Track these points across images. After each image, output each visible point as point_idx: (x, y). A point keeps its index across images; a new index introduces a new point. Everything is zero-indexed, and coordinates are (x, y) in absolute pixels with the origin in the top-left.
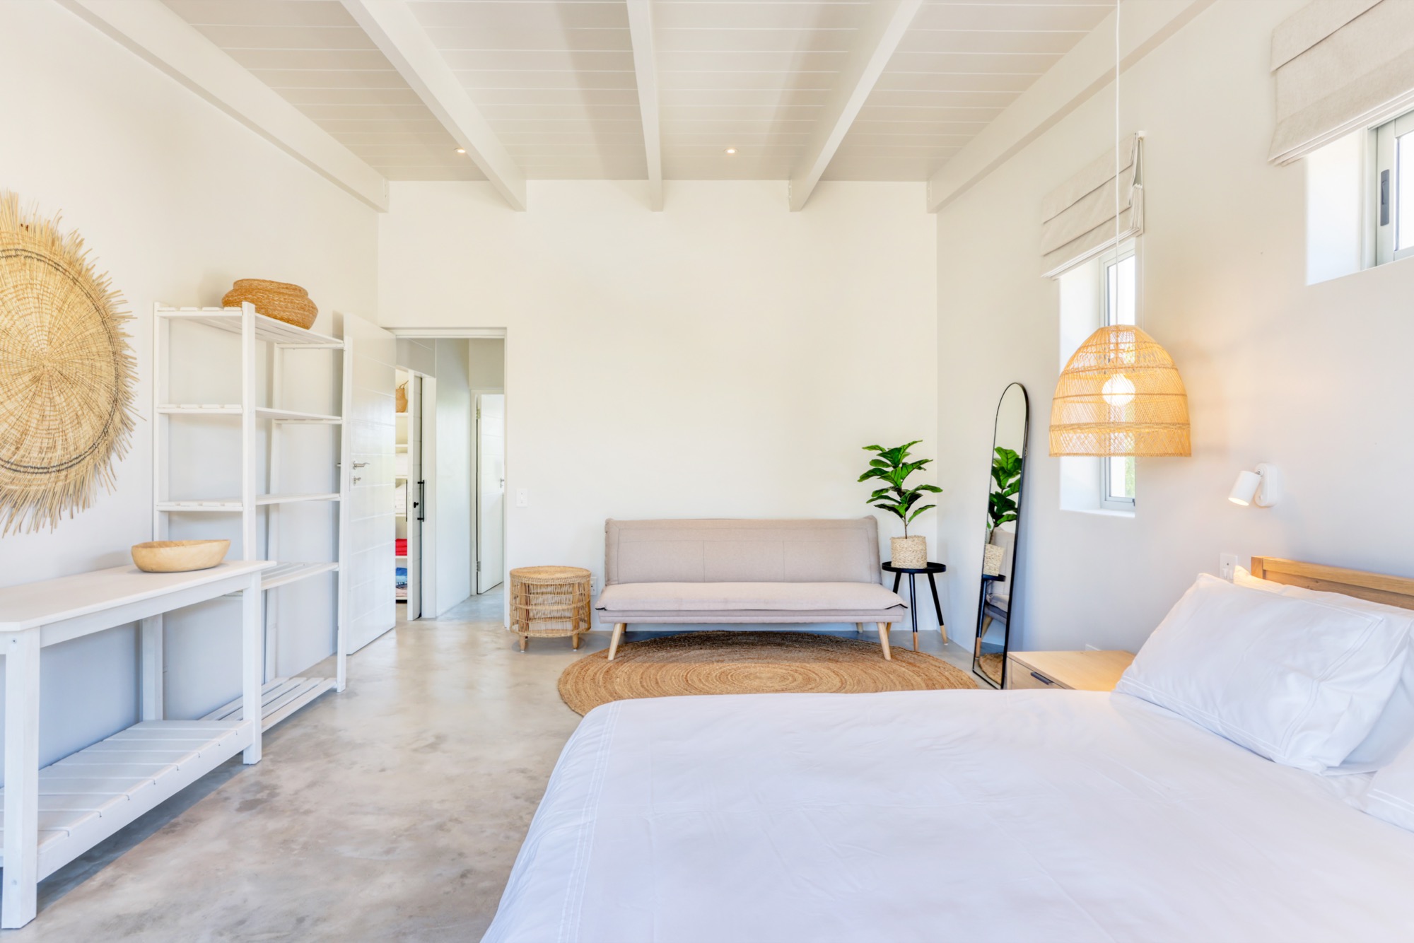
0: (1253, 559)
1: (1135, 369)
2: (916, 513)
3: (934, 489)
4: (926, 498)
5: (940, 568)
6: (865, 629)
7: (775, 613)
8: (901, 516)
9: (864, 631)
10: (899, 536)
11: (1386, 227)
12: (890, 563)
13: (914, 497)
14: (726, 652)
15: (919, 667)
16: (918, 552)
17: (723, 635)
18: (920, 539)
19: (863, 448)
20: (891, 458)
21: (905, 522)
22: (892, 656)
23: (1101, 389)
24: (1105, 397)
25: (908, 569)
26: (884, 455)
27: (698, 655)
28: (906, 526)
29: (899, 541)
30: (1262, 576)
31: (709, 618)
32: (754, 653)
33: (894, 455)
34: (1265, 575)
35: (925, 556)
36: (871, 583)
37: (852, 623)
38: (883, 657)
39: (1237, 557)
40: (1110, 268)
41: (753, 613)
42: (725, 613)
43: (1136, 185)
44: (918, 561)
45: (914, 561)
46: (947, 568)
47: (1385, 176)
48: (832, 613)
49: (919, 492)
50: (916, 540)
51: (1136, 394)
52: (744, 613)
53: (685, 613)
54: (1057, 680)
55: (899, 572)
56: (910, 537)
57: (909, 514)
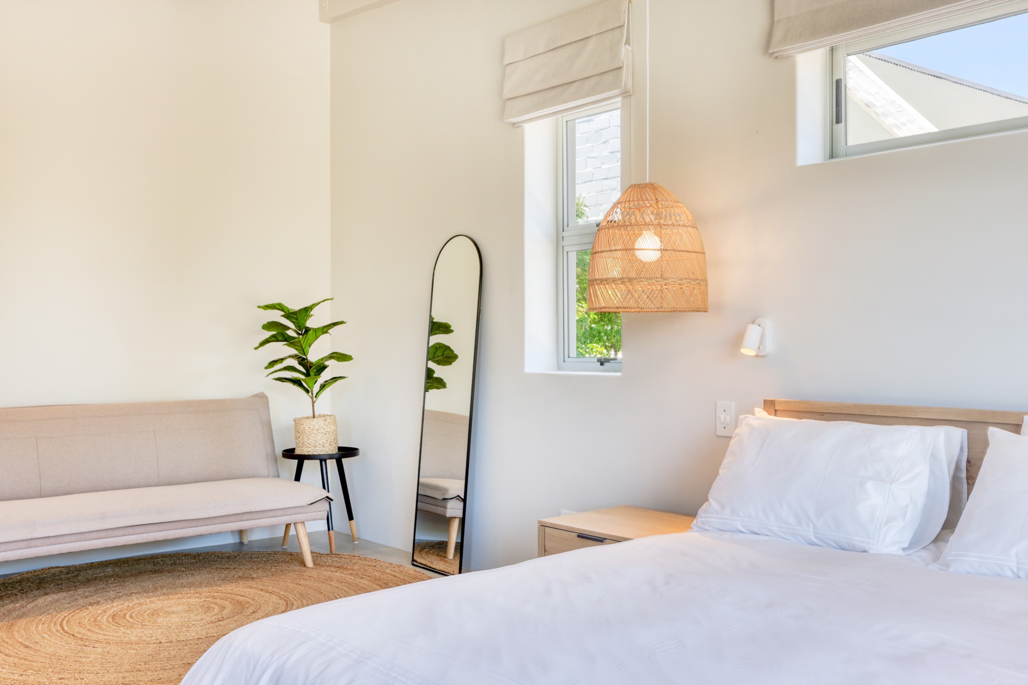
0: (765, 401)
1: (662, 226)
2: (323, 387)
3: (341, 357)
4: (333, 368)
5: (348, 452)
6: (249, 540)
7: (172, 525)
8: (307, 391)
9: (249, 541)
10: (305, 416)
11: (840, 125)
12: (294, 449)
13: (321, 368)
14: (91, 592)
15: (352, 569)
16: (331, 434)
17: (61, 572)
18: (333, 418)
19: (259, 307)
20: (297, 319)
21: (312, 398)
22: (315, 564)
23: (633, 243)
24: (636, 252)
25: (319, 455)
26: (289, 315)
27: (51, 602)
28: (313, 402)
29: (308, 421)
30: (774, 414)
31: (78, 544)
32: (131, 586)
33: (299, 316)
34: (776, 413)
35: (336, 439)
36: (268, 477)
37: (233, 532)
38: (303, 563)
39: (733, 403)
40: (568, 122)
41: (141, 529)
42: (102, 534)
43: (627, 46)
44: (330, 445)
45: (327, 445)
46: (361, 452)
47: (838, 82)
48: (246, 517)
49: (327, 363)
50: (328, 418)
51: (660, 250)
52: (130, 530)
53: (40, 541)
54: (609, 535)
55: (301, 459)
56: (320, 416)
57: (316, 388)
